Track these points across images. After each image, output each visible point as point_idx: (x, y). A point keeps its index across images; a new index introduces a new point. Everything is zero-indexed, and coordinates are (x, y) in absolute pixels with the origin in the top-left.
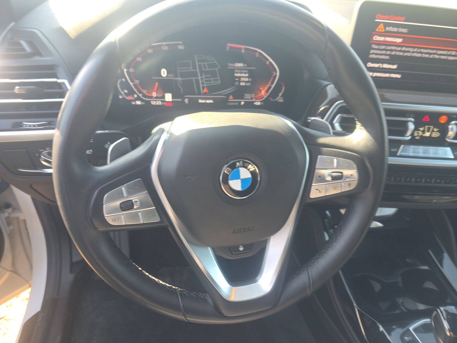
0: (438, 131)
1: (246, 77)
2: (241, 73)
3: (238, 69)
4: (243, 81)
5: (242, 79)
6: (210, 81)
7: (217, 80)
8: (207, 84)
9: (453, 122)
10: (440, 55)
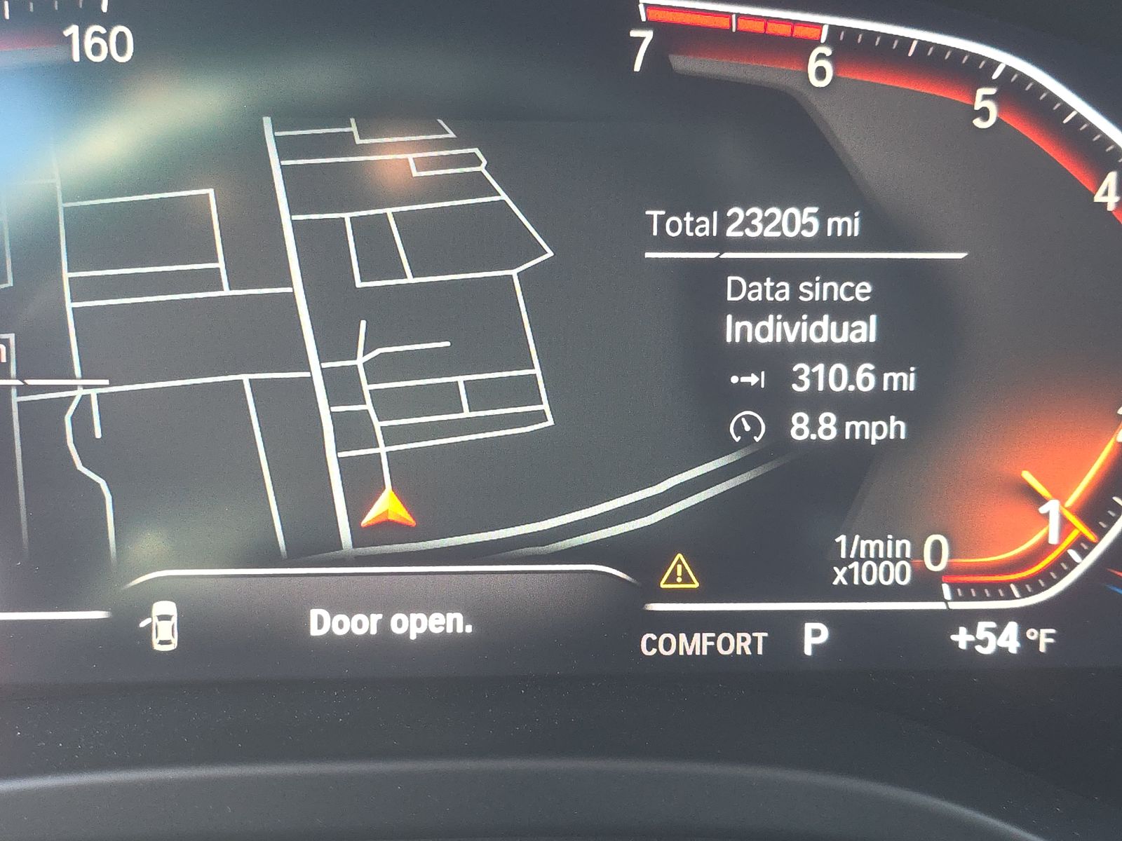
1: (852, 355)
2: (792, 311)
3: (755, 271)
4: (816, 402)
5: (805, 376)
6: (446, 399)
7: (525, 391)
8: (391, 436)
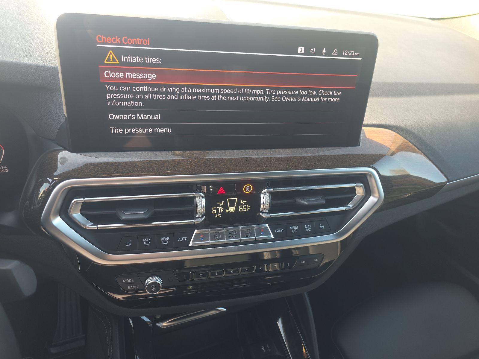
0: (245, 204)
9: (265, 190)
10: (227, 95)
